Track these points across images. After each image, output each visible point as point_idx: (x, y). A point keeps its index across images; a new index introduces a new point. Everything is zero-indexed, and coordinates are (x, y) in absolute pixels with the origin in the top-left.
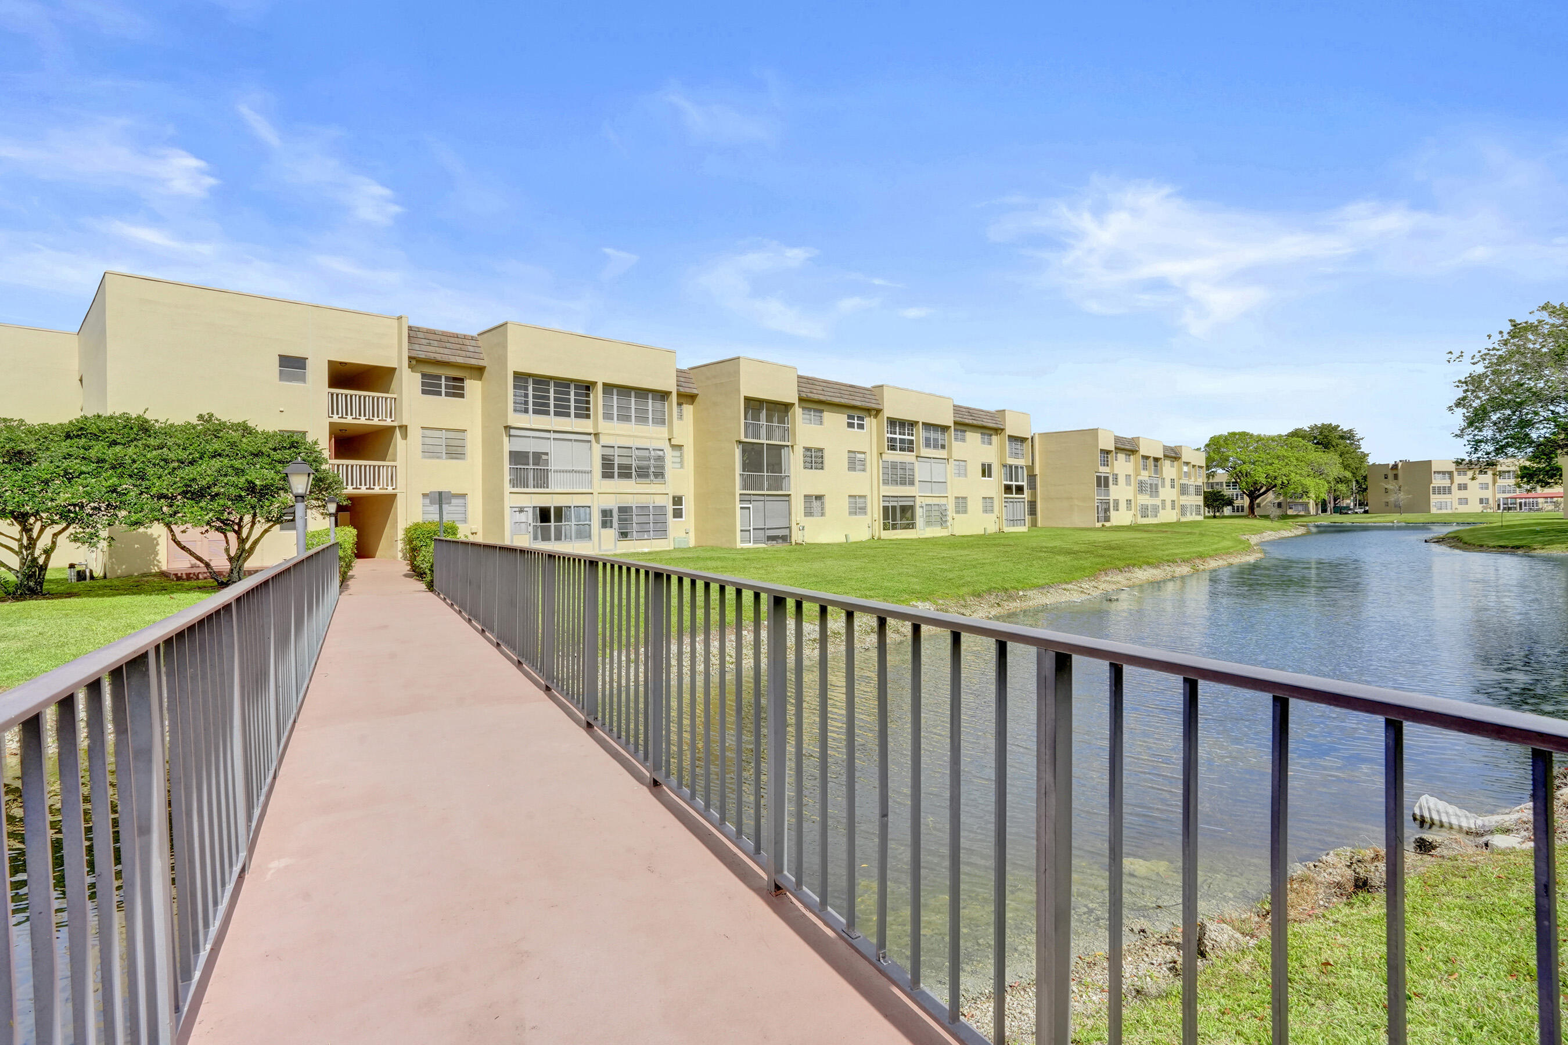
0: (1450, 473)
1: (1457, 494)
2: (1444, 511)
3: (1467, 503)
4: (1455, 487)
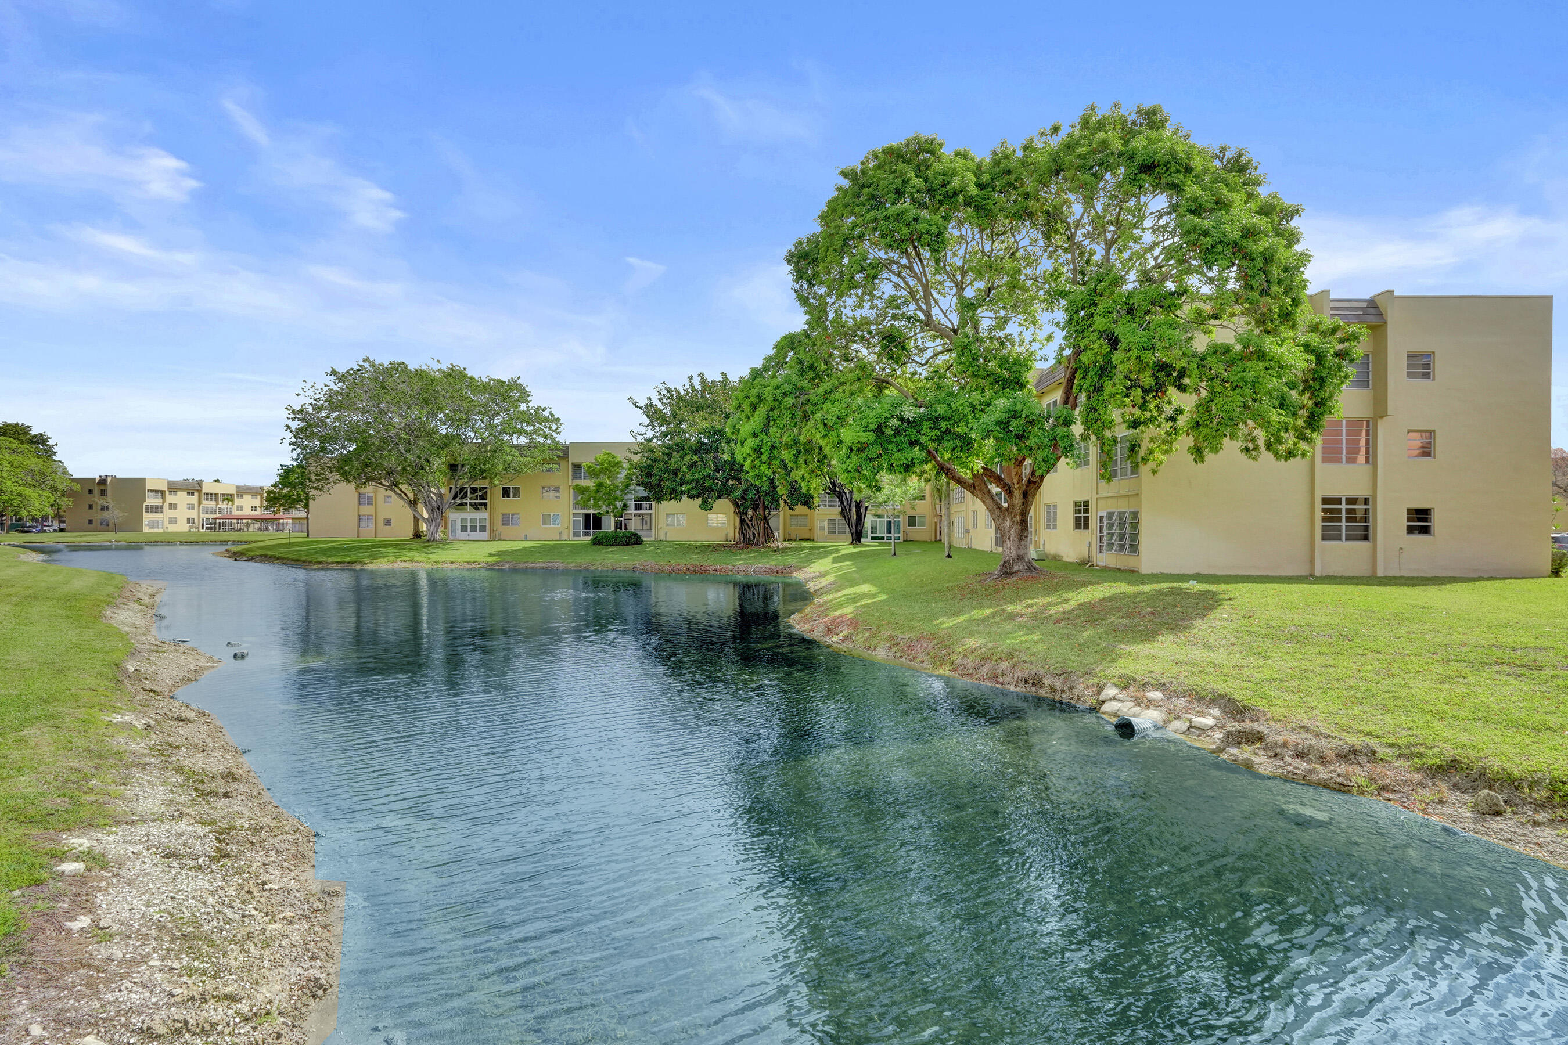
0: (162, 492)
1: (168, 513)
2: (156, 530)
3: (176, 523)
4: (166, 507)
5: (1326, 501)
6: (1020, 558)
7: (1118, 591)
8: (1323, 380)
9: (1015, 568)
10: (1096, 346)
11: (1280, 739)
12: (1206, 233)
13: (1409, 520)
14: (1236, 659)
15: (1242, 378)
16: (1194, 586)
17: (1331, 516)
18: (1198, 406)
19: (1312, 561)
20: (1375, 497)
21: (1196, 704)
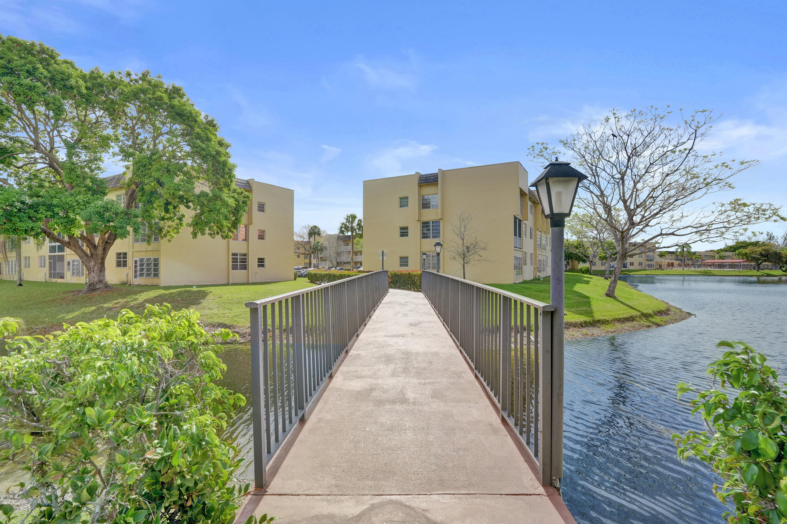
5: (233, 254)
6: (100, 281)
7: (161, 293)
8: (238, 211)
9: (98, 287)
10: (153, 184)
11: (244, 332)
12: (203, 150)
13: (258, 262)
14: (221, 312)
15: (215, 208)
16: (194, 289)
17: (235, 260)
18: (196, 216)
19: (228, 278)
20: (248, 253)
21: (212, 328)
